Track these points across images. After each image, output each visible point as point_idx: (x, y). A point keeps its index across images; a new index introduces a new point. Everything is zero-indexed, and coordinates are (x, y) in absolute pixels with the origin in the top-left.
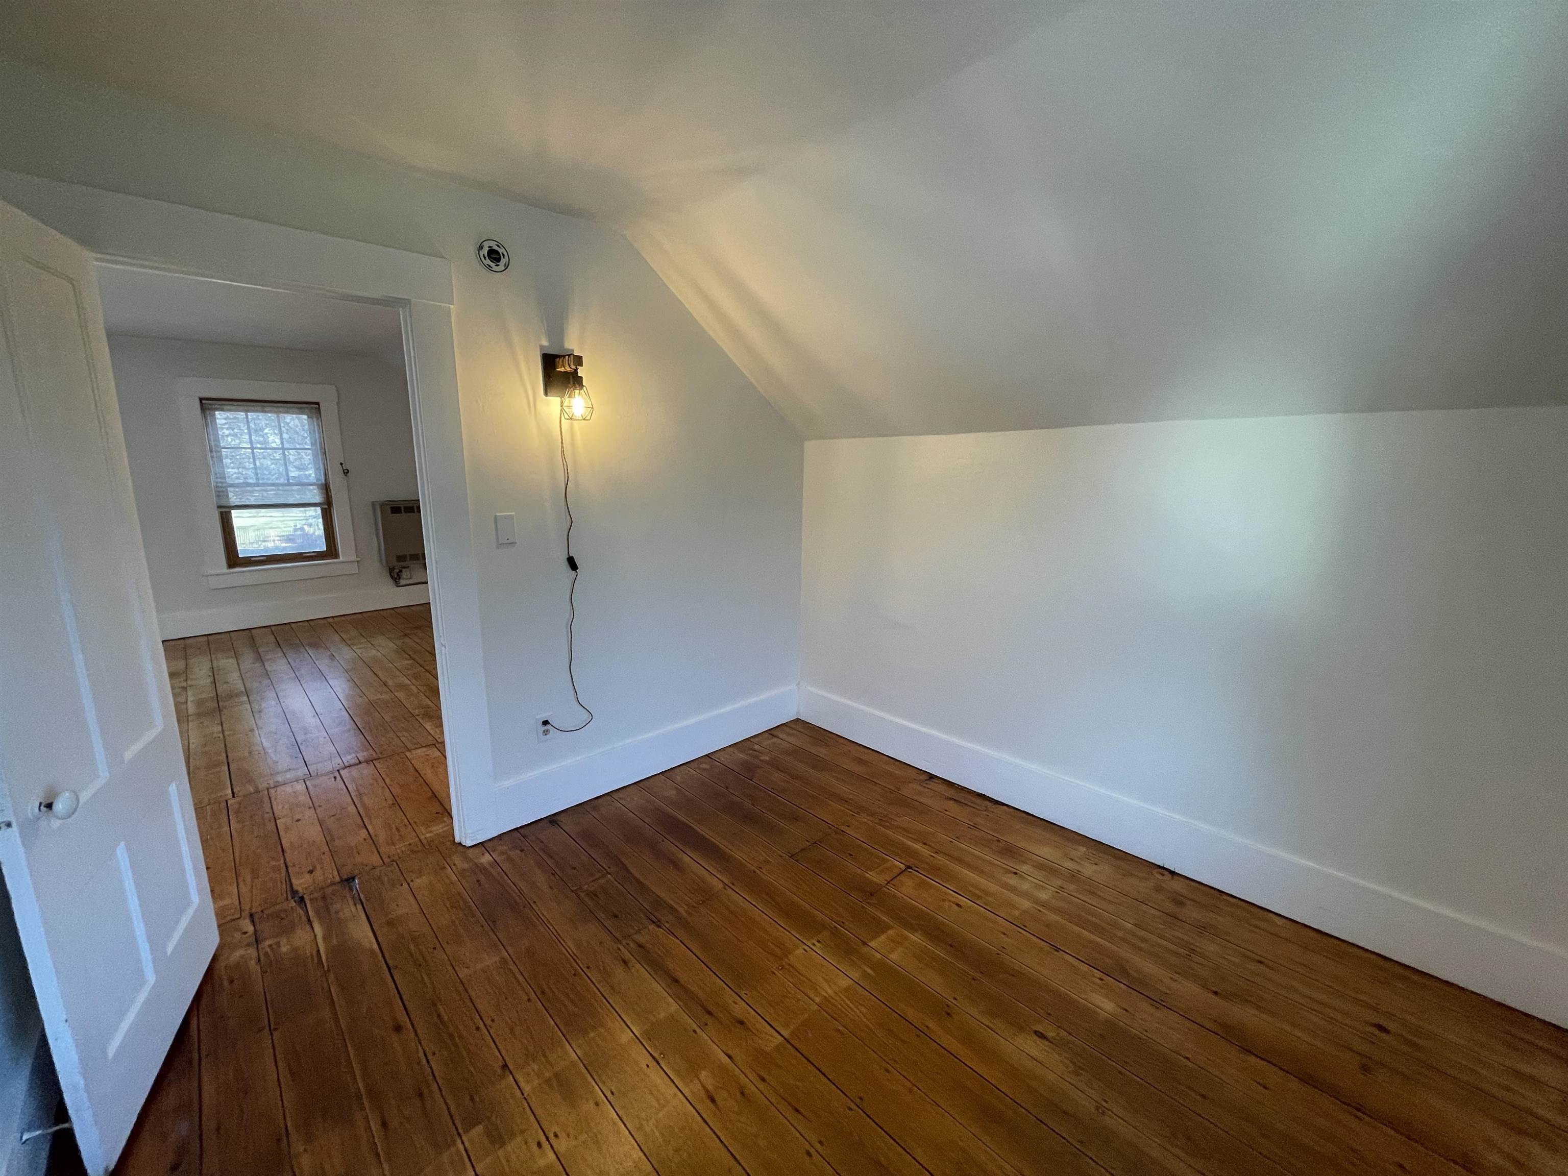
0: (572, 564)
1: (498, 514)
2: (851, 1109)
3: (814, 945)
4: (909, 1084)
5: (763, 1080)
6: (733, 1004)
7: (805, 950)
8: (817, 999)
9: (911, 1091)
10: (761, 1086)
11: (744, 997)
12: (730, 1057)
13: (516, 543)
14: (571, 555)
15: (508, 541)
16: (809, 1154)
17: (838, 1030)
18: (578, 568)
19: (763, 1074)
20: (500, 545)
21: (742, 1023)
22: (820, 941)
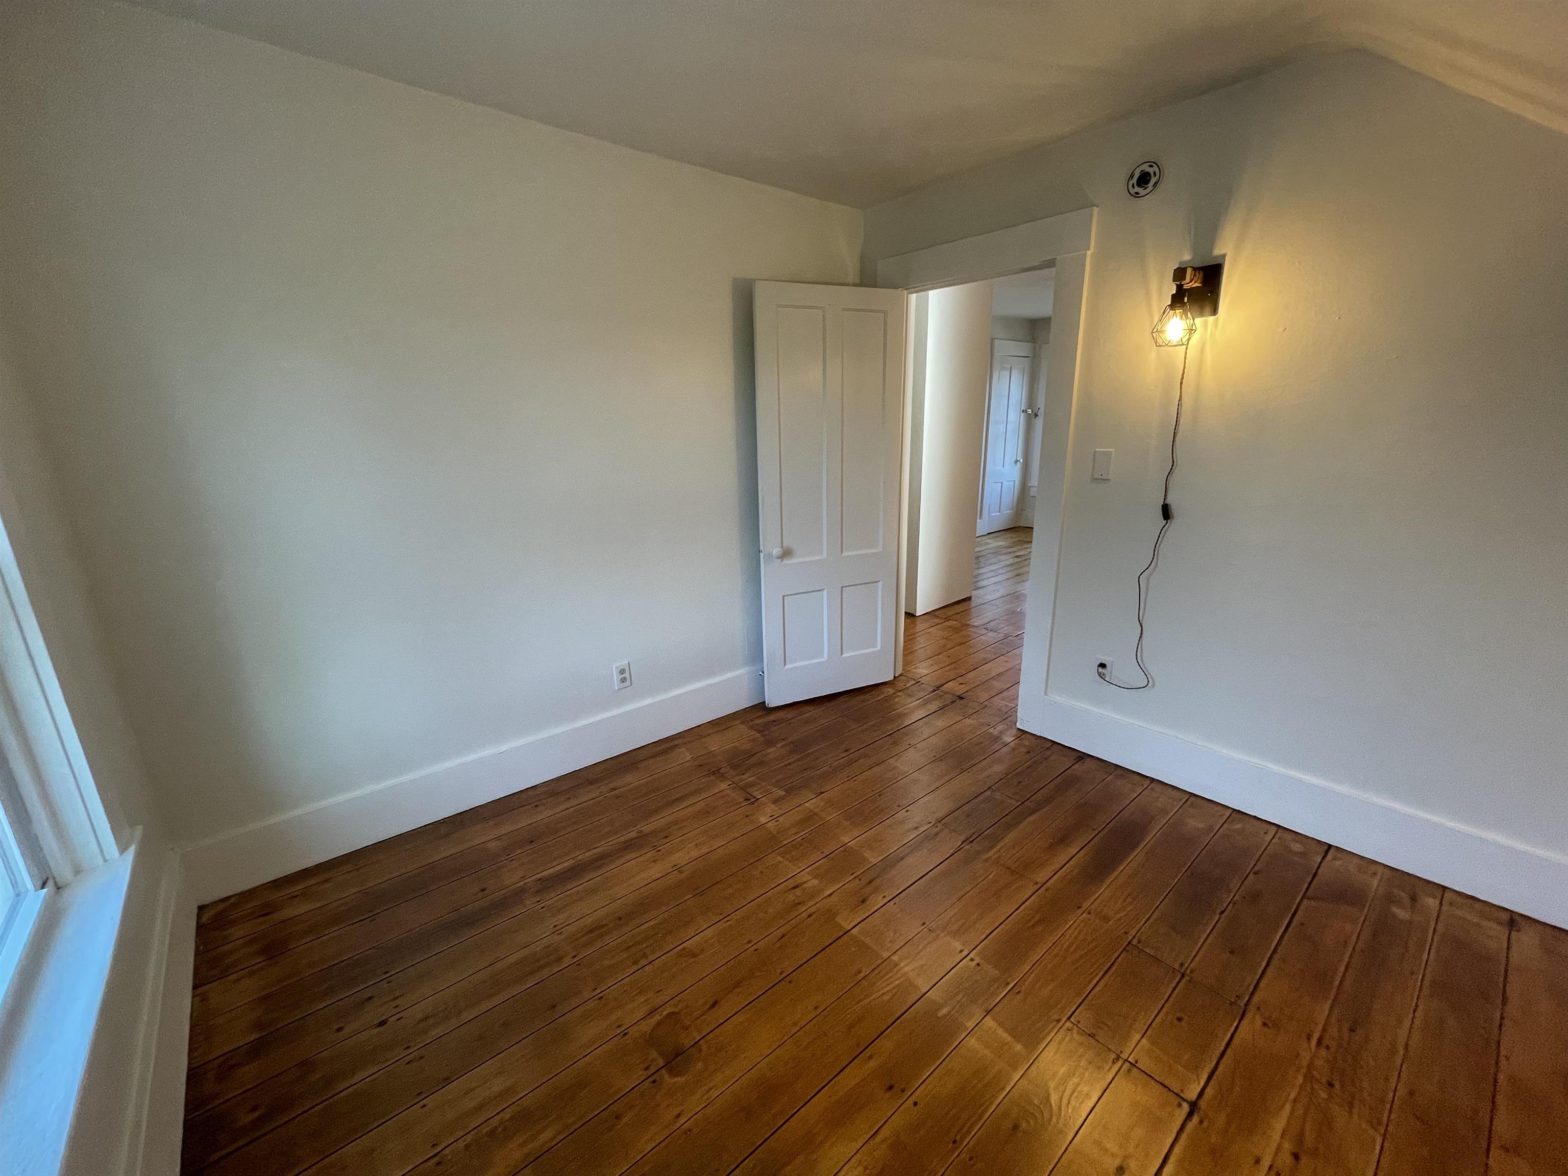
0: (1166, 512)
1: (1097, 450)
2: (781, 973)
3: (973, 960)
4: (802, 1023)
5: (810, 916)
8: (895, 958)
9: (795, 1024)
10: (805, 915)
12: (830, 895)
13: (1109, 480)
14: (1168, 501)
15: (1101, 477)
16: (749, 942)
17: (860, 972)
18: (1169, 518)
19: (814, 916)
20: (1095, 480)
21: (863, 901)
22: (978, 964)
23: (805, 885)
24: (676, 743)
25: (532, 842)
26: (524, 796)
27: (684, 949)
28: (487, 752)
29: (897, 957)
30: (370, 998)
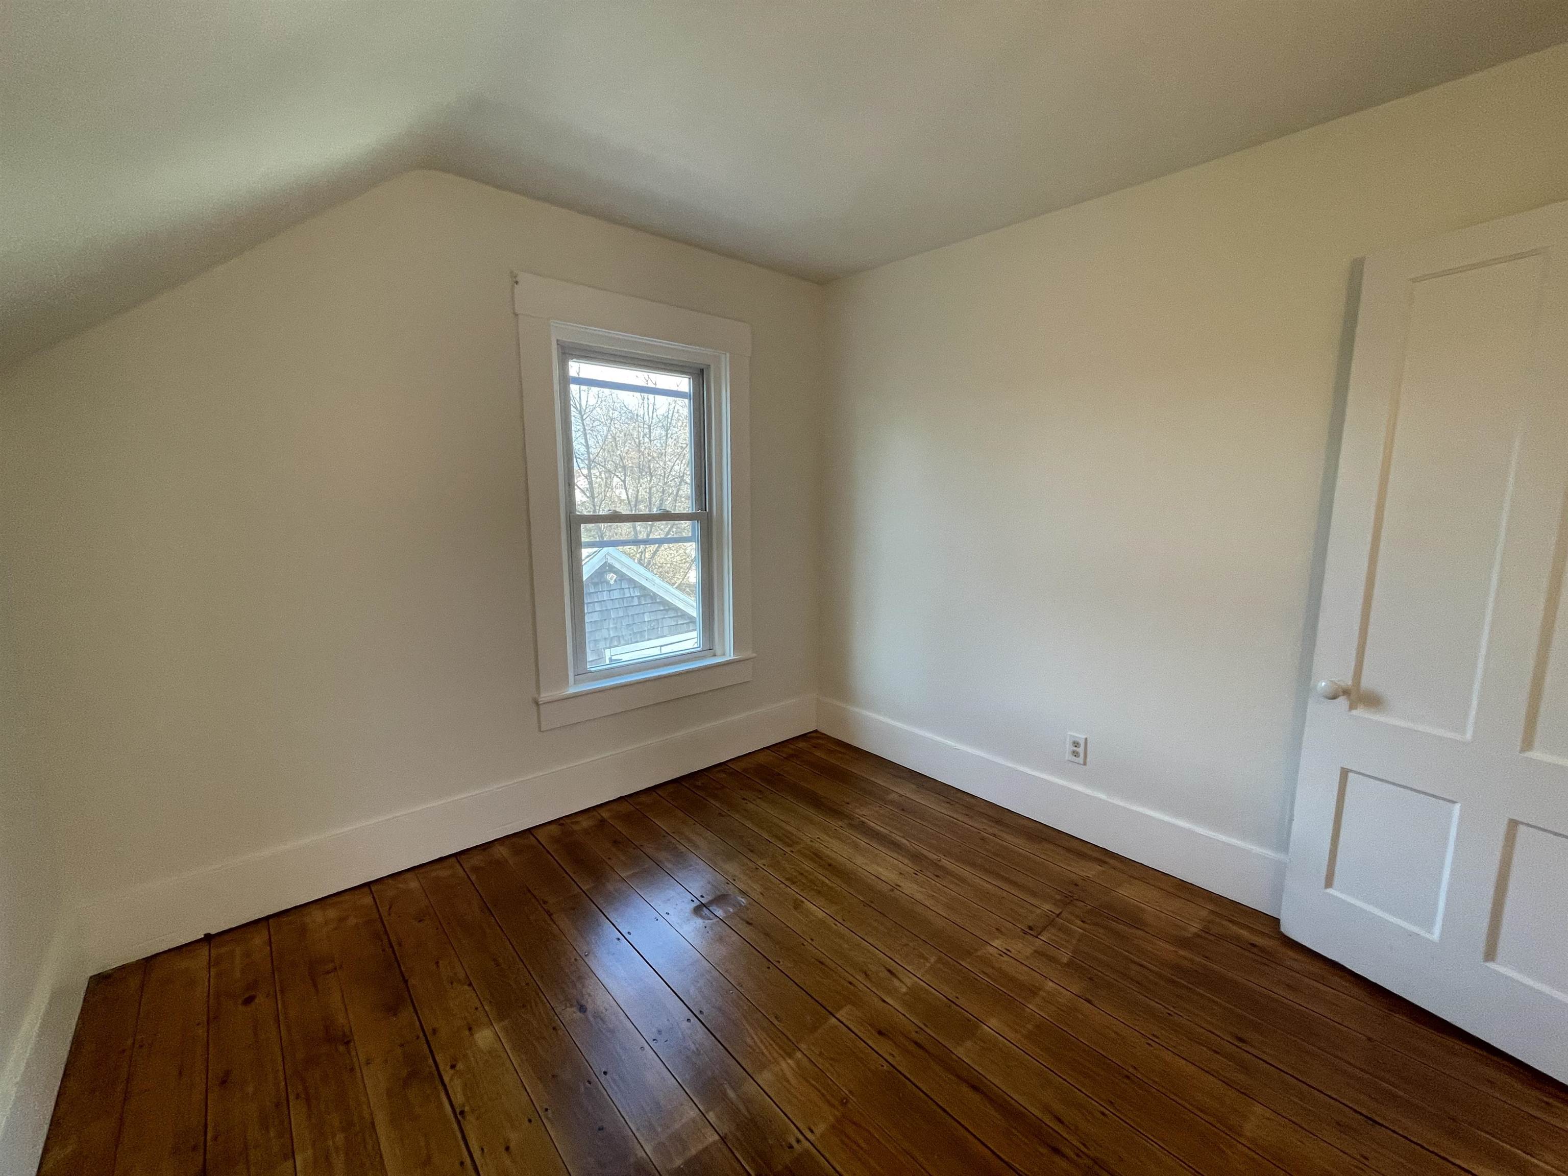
3: (798, 1141)
6: (895, 1055)
7: (812, 1131)
8: (799, 1055)
11: (885, 1064)
21: (880, 1033)
22: (791, 1147)
23: (895, 980)
24: (1108, 860)
25: (903, 810)
26: (959, 795)
27: (803, 902)
28: (950, 743)
29: (800, 1056)
30: (760, 791)
